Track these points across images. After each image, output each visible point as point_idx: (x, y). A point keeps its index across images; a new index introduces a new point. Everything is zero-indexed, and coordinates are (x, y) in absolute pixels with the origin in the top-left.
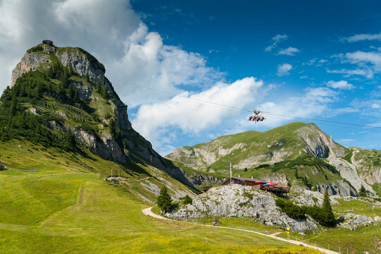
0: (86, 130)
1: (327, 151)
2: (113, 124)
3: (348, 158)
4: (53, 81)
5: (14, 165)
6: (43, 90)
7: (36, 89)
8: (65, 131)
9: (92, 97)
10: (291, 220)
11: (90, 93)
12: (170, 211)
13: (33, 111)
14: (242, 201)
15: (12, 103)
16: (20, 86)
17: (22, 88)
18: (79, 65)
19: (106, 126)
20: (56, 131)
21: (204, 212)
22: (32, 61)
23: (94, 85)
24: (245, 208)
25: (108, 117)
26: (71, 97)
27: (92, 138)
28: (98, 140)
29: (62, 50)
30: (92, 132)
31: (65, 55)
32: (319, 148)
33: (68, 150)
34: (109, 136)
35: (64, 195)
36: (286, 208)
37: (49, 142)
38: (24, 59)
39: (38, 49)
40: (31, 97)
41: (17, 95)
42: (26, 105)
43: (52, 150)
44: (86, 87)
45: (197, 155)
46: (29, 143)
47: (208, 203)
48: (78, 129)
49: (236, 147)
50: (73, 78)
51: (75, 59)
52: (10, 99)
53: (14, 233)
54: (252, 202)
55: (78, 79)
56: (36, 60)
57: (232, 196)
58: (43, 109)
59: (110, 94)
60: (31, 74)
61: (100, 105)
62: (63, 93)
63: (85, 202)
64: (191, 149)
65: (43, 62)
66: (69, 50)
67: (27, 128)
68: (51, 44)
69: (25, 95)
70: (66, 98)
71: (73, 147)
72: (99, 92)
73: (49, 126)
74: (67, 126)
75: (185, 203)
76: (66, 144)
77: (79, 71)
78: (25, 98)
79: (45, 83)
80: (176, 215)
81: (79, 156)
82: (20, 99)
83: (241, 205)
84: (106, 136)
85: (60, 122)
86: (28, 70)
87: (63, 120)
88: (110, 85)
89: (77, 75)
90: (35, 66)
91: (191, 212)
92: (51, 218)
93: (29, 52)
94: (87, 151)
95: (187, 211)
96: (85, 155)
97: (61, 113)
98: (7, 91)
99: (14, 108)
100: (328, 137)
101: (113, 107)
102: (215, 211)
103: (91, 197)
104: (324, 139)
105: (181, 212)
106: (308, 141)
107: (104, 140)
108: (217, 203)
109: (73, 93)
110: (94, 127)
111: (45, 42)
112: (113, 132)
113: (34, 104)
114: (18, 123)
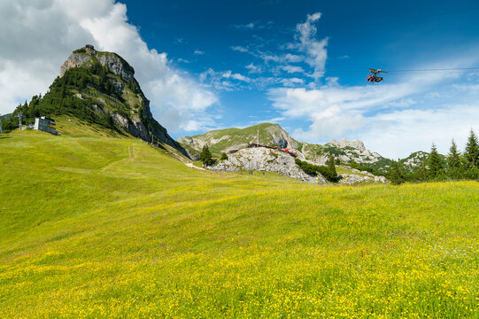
0: (121, 114)
1: (286, 143)
2: (141, 111)
3: (300, 149)
4: (94, 76)
5: (66, 133)
6: (87, 81)
7: (81, 80)
8: (104, 113)
9: (124, 91)
10: (307, 176)
11: (122, 88)
12: (210, 165)
13: (79, 96)
14: (269, 159)
15: (62, 88)
16: (68, 77)
17: (70, 78)
18: (114, 66)
19: (136, 112)
20: (97, 112)
21: (238, 167)
22: (77, 60)
23: (126, 82)
24: (272, 164)
25: (137, 107)
26: (108, 89)
27: (126, 120)
28: (130, 122)
29: (101, 54)
30: (126, 116)
31: (104, 58)
32: (281, 141)
33: (108, 127)
34: (139, 120)
35: (116, 151)
36: (303, 166)
37: (93, 120)
38: (70, 58)
39: (82, 51)
40: (77, 86)
41: (66, 83)
42: (73, 91)
43: (95, 125)
44: (119, 83)
45: (195, 143)
46: (76, 119)
47: (242, 159)
48: (115, 113)
49: (224, 138)
50: (109, 75)
51: (111, 61)
52: (60, 86)
53: (80, 174)
54: (277, 160)
55: (113, 77)
56: (80, 59)
57: (261, 154)
58: (87, 96)
59: (137, 91)
60: (76, 69)
61: (131, 97)
62: (102, 86)
63: (136, 156)
64: (191, 138)
65: (85, 61)
66: (107, 54)
67: (75, 107)
68: (92, 48)
69: (73, 84)
70: (105, 89)
71: (111, 125)
72: (130, 87)
73: (92, 108)
74: (106, 110)
75: (222, 159)
76: (106, 123)
77: (114, 71)
78: (72, 86)
79: (89, 76)
80: (216, 167)
81: (116, 132)
82: (68, 86)
83: (268, 162)
84: (136, 120)
85: (100, 106)
86: (74, 66)
87: (103, 106)
88: (138, 84)
89: (113, 73)
90: (80, 63)
91: (228, 166)
92: (110, 165)
93: (75, 52)
94: (122, 130)
95: (225, 165)
96: (120, 132)
97: (101, 100)
98: (57, 80)
99: (64, 92)
100: (287, 134)
101: (141, 100)
102: (247, 166)
103: (140, 153)
104: (285, 135)
105: (220, 166)
106: (274, 136)
107: (135, 123)
108: (249, 160)
109: (110, 86)
110: (127, 112)
111: (87, 46)
112: (141, 117)
113: (80, 91)
114: (67, 103)
